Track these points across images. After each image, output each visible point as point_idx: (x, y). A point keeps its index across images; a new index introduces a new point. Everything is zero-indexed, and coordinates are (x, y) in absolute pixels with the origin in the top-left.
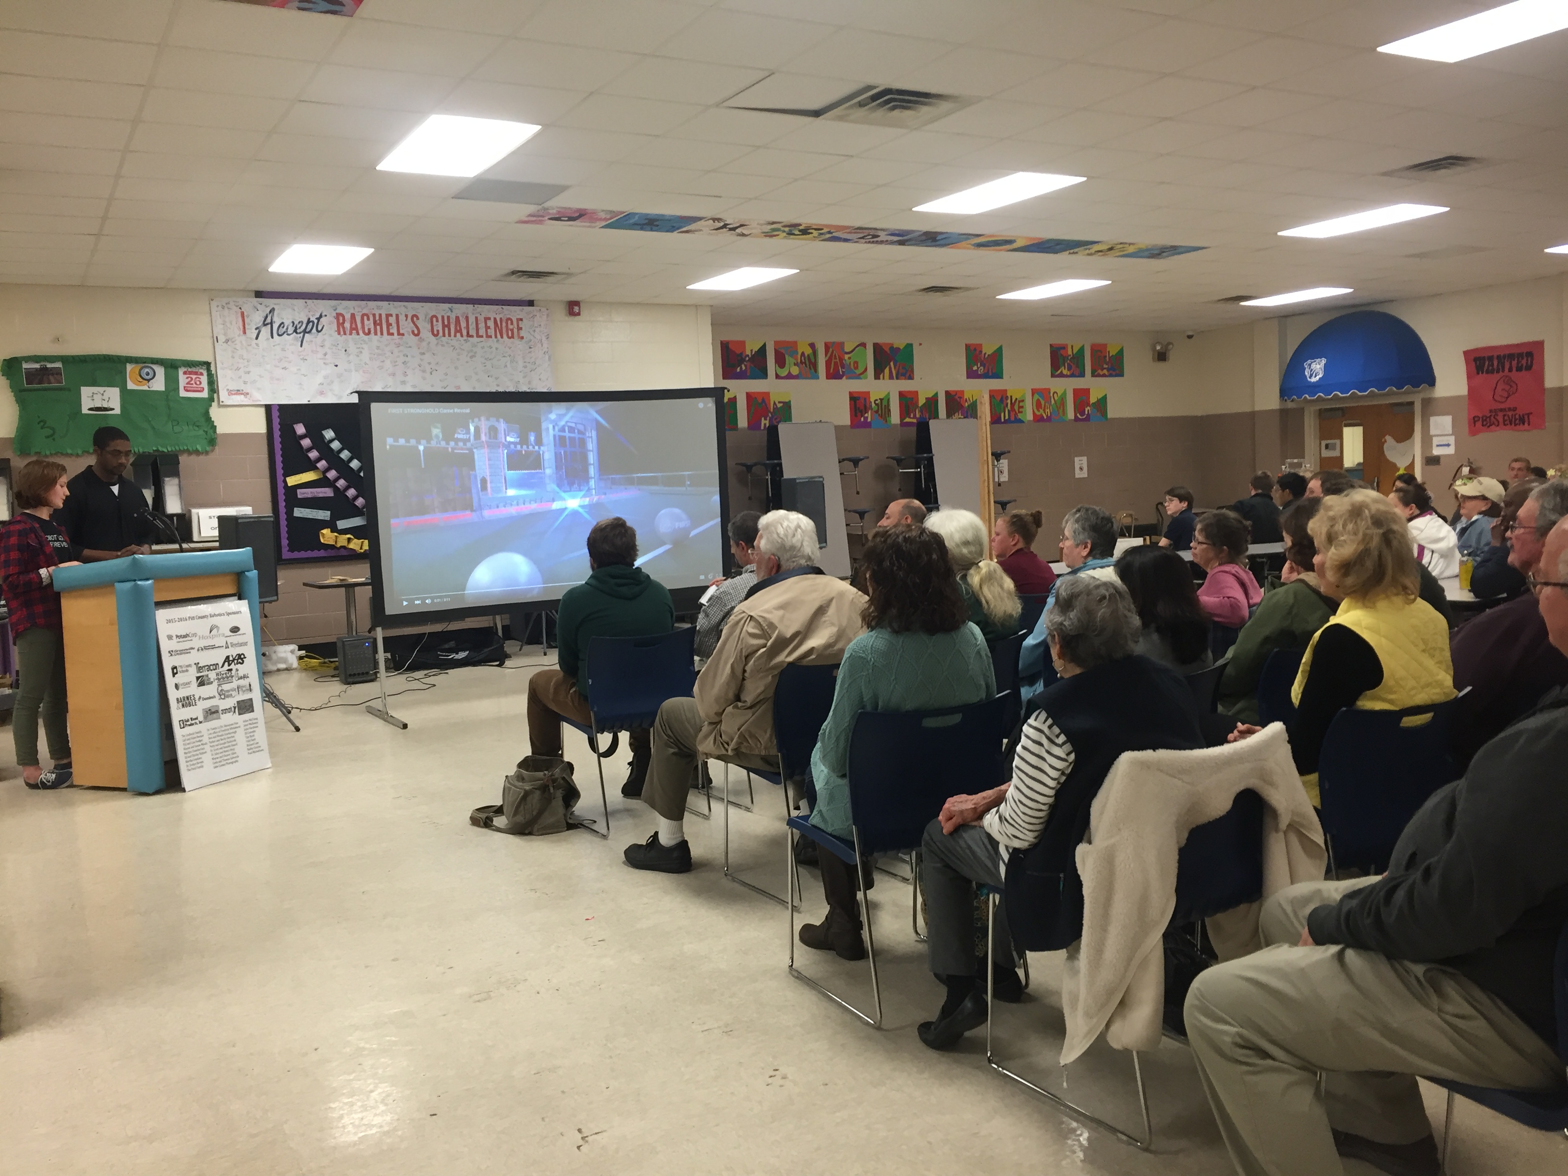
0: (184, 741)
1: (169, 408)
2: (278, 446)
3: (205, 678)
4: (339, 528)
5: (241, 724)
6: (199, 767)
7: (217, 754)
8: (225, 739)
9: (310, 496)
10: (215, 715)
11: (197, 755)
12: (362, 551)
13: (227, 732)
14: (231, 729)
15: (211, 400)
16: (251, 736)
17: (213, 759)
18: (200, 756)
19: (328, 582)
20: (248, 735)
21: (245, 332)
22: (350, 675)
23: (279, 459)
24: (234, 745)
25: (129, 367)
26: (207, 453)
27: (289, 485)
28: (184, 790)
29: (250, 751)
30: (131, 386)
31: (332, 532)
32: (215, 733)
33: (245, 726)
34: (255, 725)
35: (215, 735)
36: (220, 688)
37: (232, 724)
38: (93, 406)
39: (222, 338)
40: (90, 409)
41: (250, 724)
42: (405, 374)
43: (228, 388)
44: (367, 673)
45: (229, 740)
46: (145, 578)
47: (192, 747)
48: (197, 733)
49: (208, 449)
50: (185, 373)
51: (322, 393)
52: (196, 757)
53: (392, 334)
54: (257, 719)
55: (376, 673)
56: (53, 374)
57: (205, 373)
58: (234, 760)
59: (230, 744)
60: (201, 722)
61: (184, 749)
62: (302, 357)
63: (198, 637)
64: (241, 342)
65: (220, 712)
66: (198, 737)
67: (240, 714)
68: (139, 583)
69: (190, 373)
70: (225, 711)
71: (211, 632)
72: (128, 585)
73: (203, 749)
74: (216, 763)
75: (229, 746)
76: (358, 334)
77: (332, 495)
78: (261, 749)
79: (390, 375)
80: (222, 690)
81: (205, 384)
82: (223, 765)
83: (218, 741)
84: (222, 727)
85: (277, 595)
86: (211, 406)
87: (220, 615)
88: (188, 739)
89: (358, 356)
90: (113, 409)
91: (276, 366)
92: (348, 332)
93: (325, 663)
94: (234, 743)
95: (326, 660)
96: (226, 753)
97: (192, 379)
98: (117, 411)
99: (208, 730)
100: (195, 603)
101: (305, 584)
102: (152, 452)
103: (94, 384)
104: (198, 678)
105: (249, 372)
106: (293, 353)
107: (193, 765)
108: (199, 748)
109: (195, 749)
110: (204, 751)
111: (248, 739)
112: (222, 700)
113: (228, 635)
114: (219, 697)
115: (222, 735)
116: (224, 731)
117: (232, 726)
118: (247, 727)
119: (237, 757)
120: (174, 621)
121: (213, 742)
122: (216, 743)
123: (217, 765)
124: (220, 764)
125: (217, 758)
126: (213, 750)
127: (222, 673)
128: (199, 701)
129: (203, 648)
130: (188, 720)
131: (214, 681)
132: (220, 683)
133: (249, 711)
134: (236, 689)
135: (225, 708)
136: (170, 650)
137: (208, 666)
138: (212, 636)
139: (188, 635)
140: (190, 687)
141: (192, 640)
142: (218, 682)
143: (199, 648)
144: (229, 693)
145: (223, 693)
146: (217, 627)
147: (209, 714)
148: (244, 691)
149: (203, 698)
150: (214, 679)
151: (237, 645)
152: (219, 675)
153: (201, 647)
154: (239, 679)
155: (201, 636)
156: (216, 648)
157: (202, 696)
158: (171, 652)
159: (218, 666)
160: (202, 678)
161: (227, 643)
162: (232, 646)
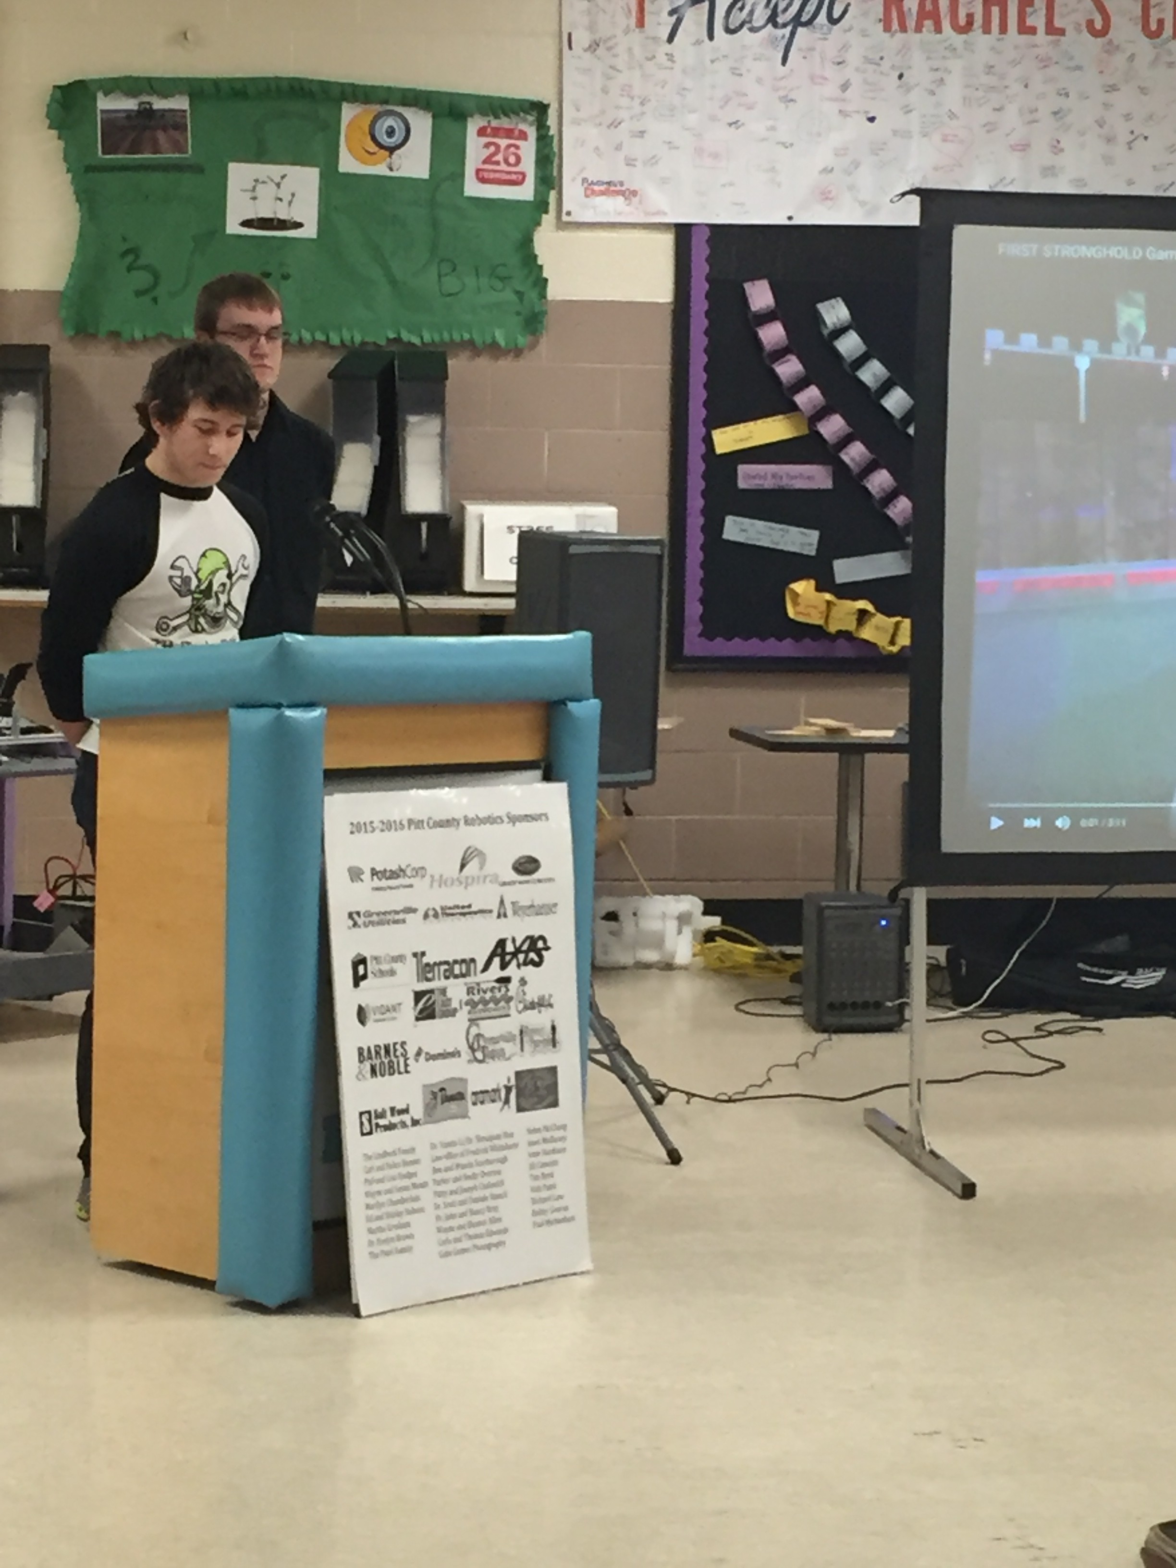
0: (369, 1170)
1: (435, 224)
2: (698, 341)
3: (436, 997)
4: (840, 579)
5: (522, 1138)
6: (403, 1251)
7: (451, 1217)
8: (474, 1177)
9: (768, 484)
10: (453, 1106)
11: (399, 1214)
12: (895, 649)
13: (481, 1157)
14: (494, 1148)
15: (540, 205)
16: (544, 1176)
17: (439, 1230)
18: (406, 1219)
19: (796, 732)
20: (538, 1172)
21: (641, 23)
22: (831, 1006)
23: (698, 376)
24: (496, 1197)
25: (348, 112)
26: (518, 352)
27: (719, 450)
28: (355, 1312)
29: (539, 1219)
30: (348, 164)
31: (819, 589)
32: (449, 1156)
33: (532, 1144)
34: (559, 1145)
35: (448, 1163)
36: (474, 1031)
37: (498, 1137)
38: (251, 215)
39: (581, 38)
40: (247, 223)
41: (545, 1140)
42: (1056, 148)
43: (584, 175)
44: (878, 1005)
45: (486, 1180)
46: (306, 700)
47: (389, 1191)
48: (406, 1152)
49: (522, 341)
50: (482, 132)
51: (826, 196)
52: (395, 1221)
53: (1033, 31)
54: (564, 1127)
55: (901, 1008)
56: (165, 129)
57: (532, 133)
58: (495, 1239)
59: (487, 1192)
60: (415, 1123)
61: (367, 1194)
62: (782, 93)
63: (427, 879)
64: (630, 50)
65: (470, 1098)
66: (406, 1163)
67: (520, 1109)
68: (288, 713)
69: (496, 132)
70: (483, 1096)
71: (463, 866)
72: (262, 717)
73: (416, 1199)
74: (446, 1242)
75: (484, 1199)
76: (938, 29)
77: (828, 484)
78: (568, 1214)
79: (1013, 148)
80: (479, 1036)
81: (528, 165)
82: (464, 1251)
83: (456, 1180)
84: (469, 1140)
85: (652, 765)
86: (538, 224)
87: (491, 820)
88: (380, 1168)
89: (933, 93)
90: (299, 225)
91: (713, 118)
92: (911, 23)
93: (769, 957)
94: (497, 1191)
95: (775, 949)
96: (476, 1219)
97: (498, 147)
98: (310, 231)
99: (433, 1146)
100: (430, 780)
101: (735, 733)
102: (383, 342)
103: (260, 156)
104: (418, 995)
105: (642, 133)
106: (759, 81)
107: (386, 1241)
108: (405, 1194)
109: (396, 1196)
110: (416, 1205)
111: (537, 1183)
112: (476, 1064)
113: (507, 880)
114: (466, 1053)
115: (470, 1165)
116: (475, 1153)
117: (497, 1142)
118: (535, 1149)
119: (505, 1231)
120: (369, 828)
121: (445, 1181)
122: (452, 1186)
123: (450, 1247)
124: (460, 1246)
125: (451, 1229)
126: (442, 1206)
127: (484, 986)
128: (417, 1061)
129: (439, 911)
130: (384, 1111)
131: (461, 1008)
132: (473, 1016)
133: (545, 1104)
134: (515, 1036)
135: (483, 1089)
136: (353, 910)
137: (446, 963)
138: (463, 880)
139: (402, 870)
140: (394, 1019)
141: (411, 886)
142: (469, 1013)
143: (428, 909)
144: (498, 1047)
145: (482, 1043)
146: (480, 854)
147: (439, 1100)
148: (536, 1044)
149: (427, 1053)
150: (461, 1002)
151: (528, 912)
152: (476, 992)
153: (434, 909)
154: (526, 1008)
155: (437, 877)
156: (470, 913)
157: (425, 1049)
158: (355, 916)
159: (472, 965)
160: (430, 998)
161: (502, 902)
162: (515, 913)
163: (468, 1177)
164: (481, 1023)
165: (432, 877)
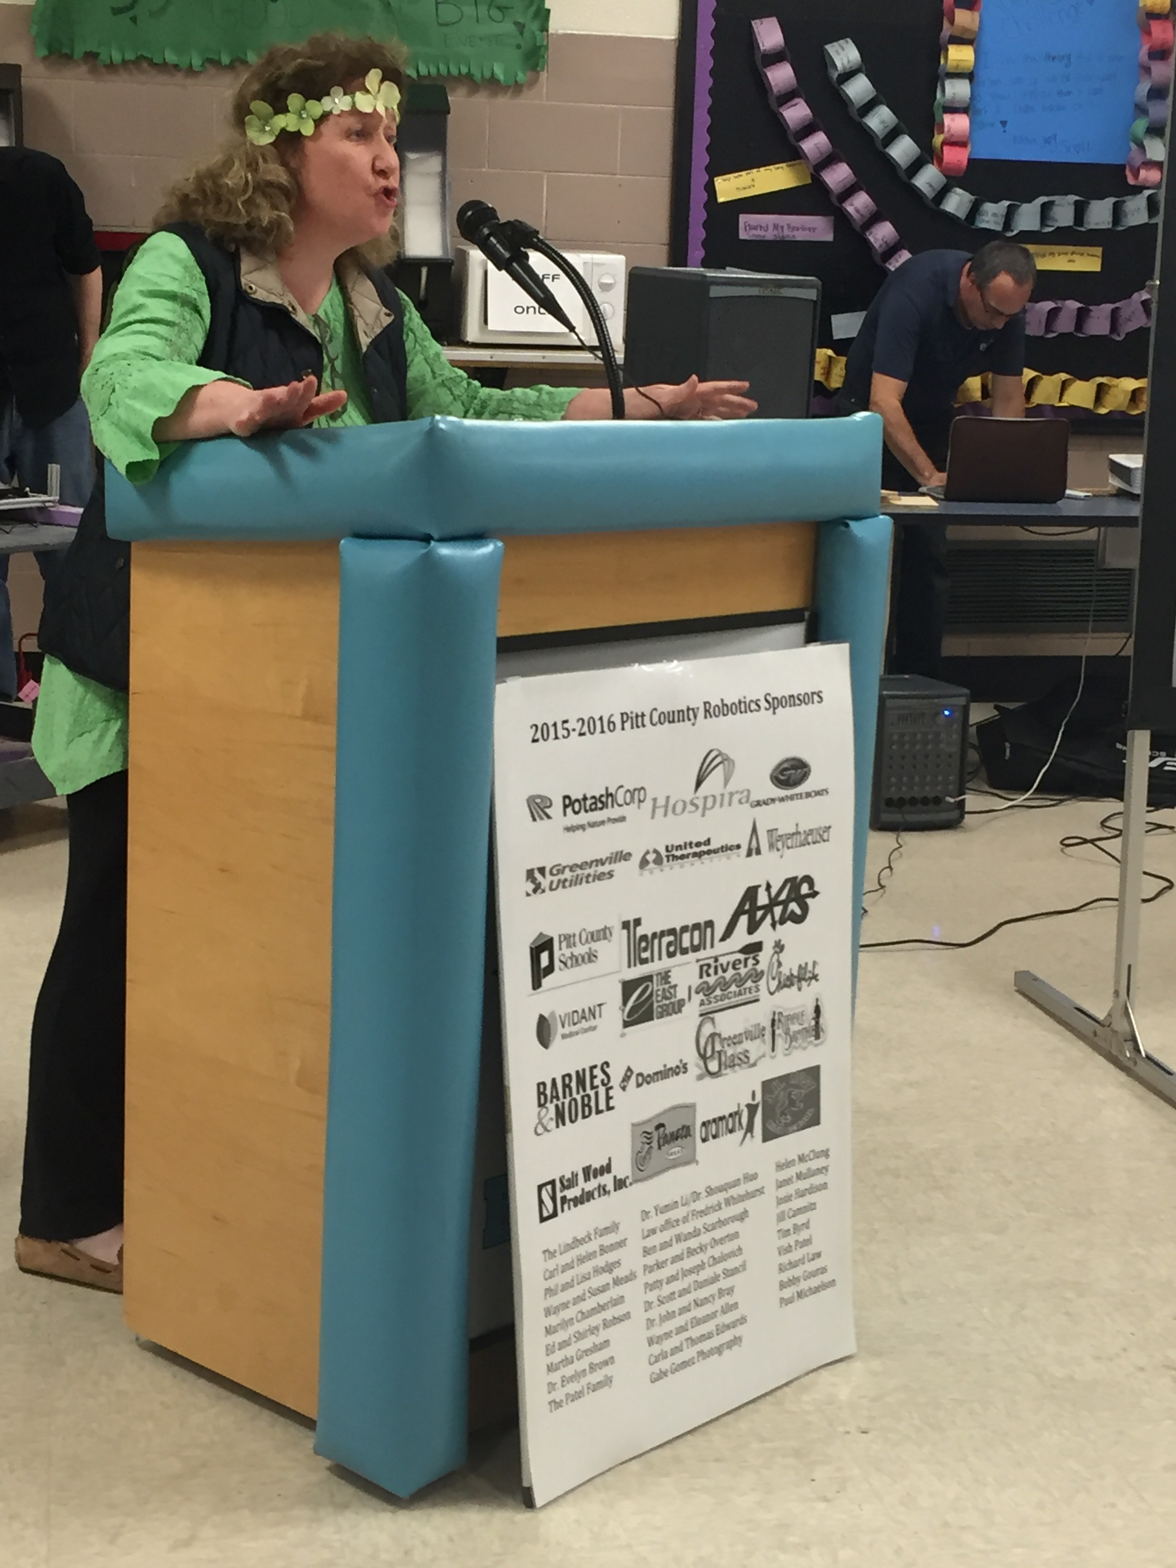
0: (552, 1274)
3: (656, 986)
5: (768, 1178)
6: (598, 1388)
7: (670, 1315)
8: (703, 1247)
10: (675, 1150)
11: (594, 1331)
13: (712, 1218)
14: (729, 1202)
16: (797, 1228)
17: (651, 1341)
18: (603, 1335)
20: (788, 1224)
24: (732, 1273)
29: (787, 1293)
32: (669, 1224)
33: (781, 1184)
34: (816, 1180)
35: (666, 1236)
36: (707, 1029)
37: (736, 1183)
41: (799, 1176)
45: (717, 1251)
46: (468, 528)
47: (579, 1299)
48: (607, 1231)
52: (591, 1342)
54: (825, 1153)
58: (727, 1336)
59: (719, 1269)
61: (550, 1310)
63: (648, 805)
65: (698, 1133)
66: (604, 1250)
68: (443, 550)
70: (715, 1127)
71: (699, 782)
72: (396, 557)
73: (619, 1302)
74: (660, 1357)
75: (715, 1279)
78: (825, 1278)
80: (713, 1036)
82: (685, 1364)
83: (678, 1258)
84: (696, 1196)
87: (742, 707)
88: (565, 1266)
94: (733, 1263)
96: (703, 1311)
99: (645, 1214)
104: (628, 987)
107: (574, 1377)
108: (605, 1297)
110: (618, 1311)
111: (784, 1242)
112: (708, 1080)
113: (761, 797)
114: (698, 1066)
115: (696, 1233)
116: (703, 1213)
117: (734, 1192)
118: (783, 1192)
119: (743, 1320)
120: (561, 732)
121: (659, 1265)
122: (670, 1270)
123: (664, 1365)
124: (679, 1358)
125: (668, 1335)
126: (656, 1303)
127: (723, 960)
128: (624, 1088)
129: (664, 853)
130: (575, 1175)
131: (690, 998)
132: (706, 1008)
133: (801, 1123)
134: (764, 1029)
135: (716, 1116)
136: (535, 865)
137: (672, 932)
138: (700, 803)
139: (609, 795)
140: (594, 1028)
141: (622, 819)
142: (702, 1003)
143: (648, 853)
144: (740, 1049)
145: (718, 1048)
146: (726, 760)
147: (655, 1144)
148: (793, 1038)
149: (640, 1074)
150: (690, 988)
151: (789, 843)
152: (712, 971)
153: (656, 851)
154: (780, 987)
155: (661, 802)
156: (709, 852)
157: (636, 1071)
158: (537, 875)
159: (709, 930)
160: (647, 987)
161: (754, 830)
162: (771, 846)
163: (691, 1252)
164: (717, 1016)
165: (655, 800)
